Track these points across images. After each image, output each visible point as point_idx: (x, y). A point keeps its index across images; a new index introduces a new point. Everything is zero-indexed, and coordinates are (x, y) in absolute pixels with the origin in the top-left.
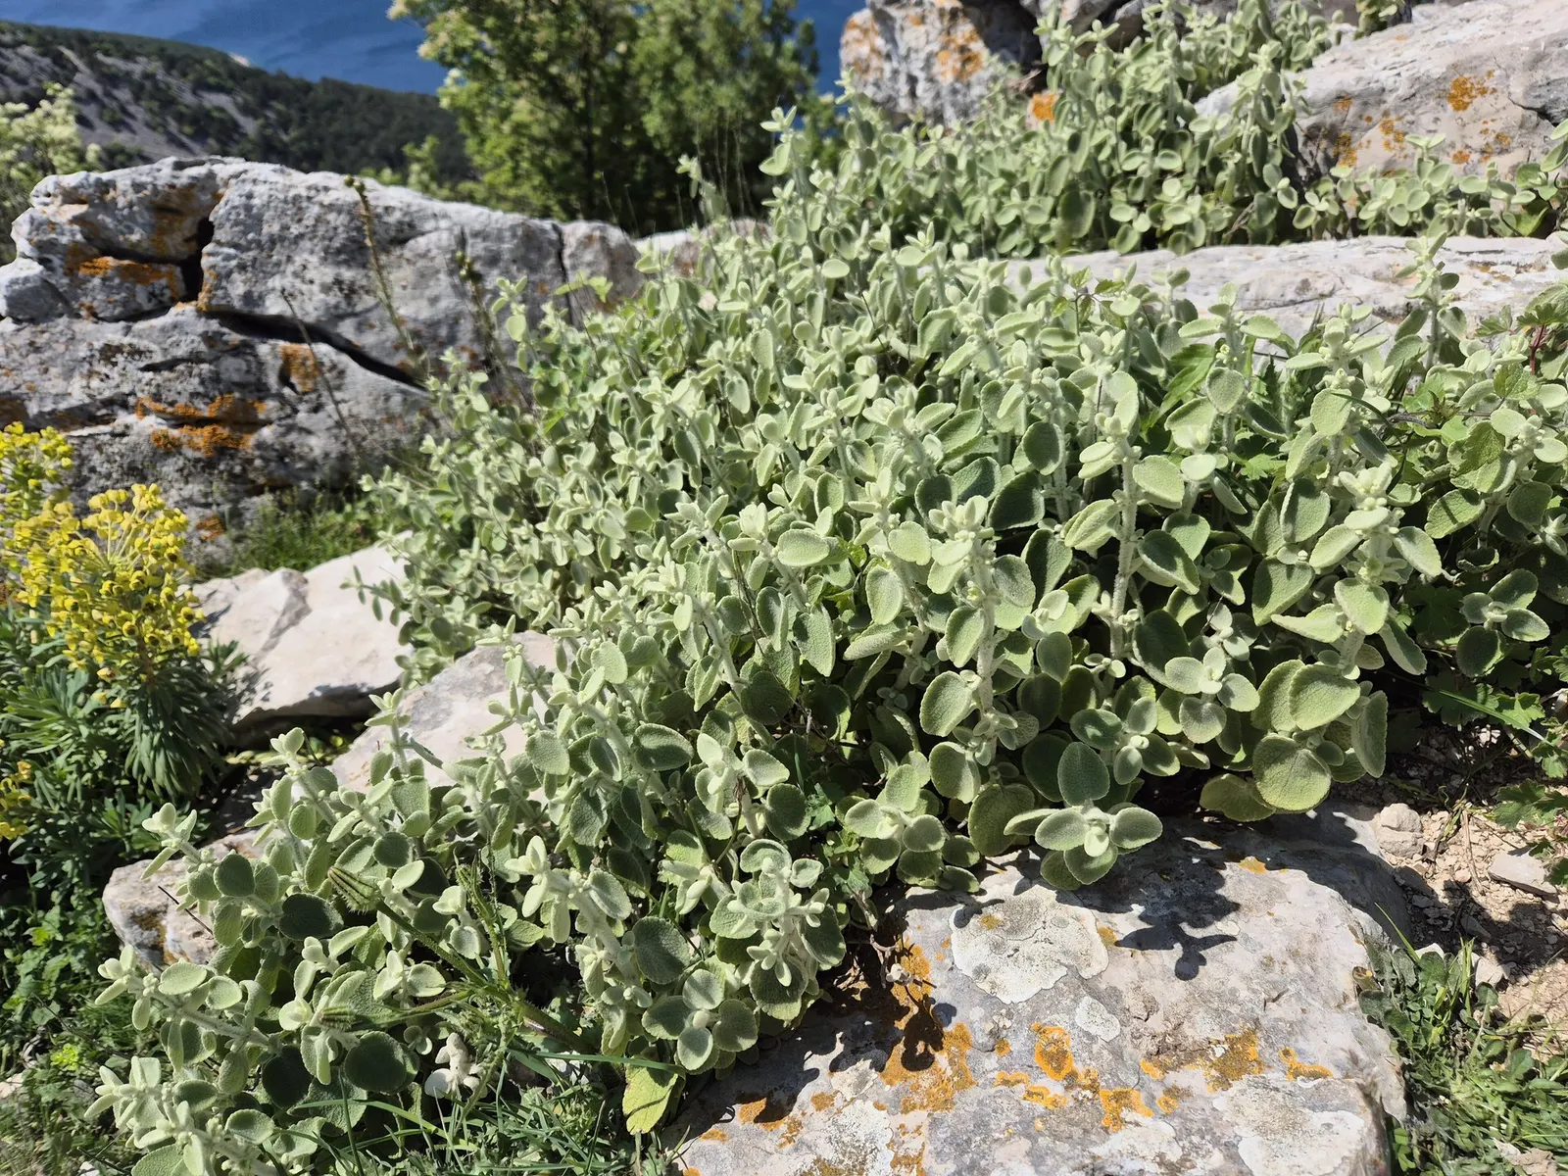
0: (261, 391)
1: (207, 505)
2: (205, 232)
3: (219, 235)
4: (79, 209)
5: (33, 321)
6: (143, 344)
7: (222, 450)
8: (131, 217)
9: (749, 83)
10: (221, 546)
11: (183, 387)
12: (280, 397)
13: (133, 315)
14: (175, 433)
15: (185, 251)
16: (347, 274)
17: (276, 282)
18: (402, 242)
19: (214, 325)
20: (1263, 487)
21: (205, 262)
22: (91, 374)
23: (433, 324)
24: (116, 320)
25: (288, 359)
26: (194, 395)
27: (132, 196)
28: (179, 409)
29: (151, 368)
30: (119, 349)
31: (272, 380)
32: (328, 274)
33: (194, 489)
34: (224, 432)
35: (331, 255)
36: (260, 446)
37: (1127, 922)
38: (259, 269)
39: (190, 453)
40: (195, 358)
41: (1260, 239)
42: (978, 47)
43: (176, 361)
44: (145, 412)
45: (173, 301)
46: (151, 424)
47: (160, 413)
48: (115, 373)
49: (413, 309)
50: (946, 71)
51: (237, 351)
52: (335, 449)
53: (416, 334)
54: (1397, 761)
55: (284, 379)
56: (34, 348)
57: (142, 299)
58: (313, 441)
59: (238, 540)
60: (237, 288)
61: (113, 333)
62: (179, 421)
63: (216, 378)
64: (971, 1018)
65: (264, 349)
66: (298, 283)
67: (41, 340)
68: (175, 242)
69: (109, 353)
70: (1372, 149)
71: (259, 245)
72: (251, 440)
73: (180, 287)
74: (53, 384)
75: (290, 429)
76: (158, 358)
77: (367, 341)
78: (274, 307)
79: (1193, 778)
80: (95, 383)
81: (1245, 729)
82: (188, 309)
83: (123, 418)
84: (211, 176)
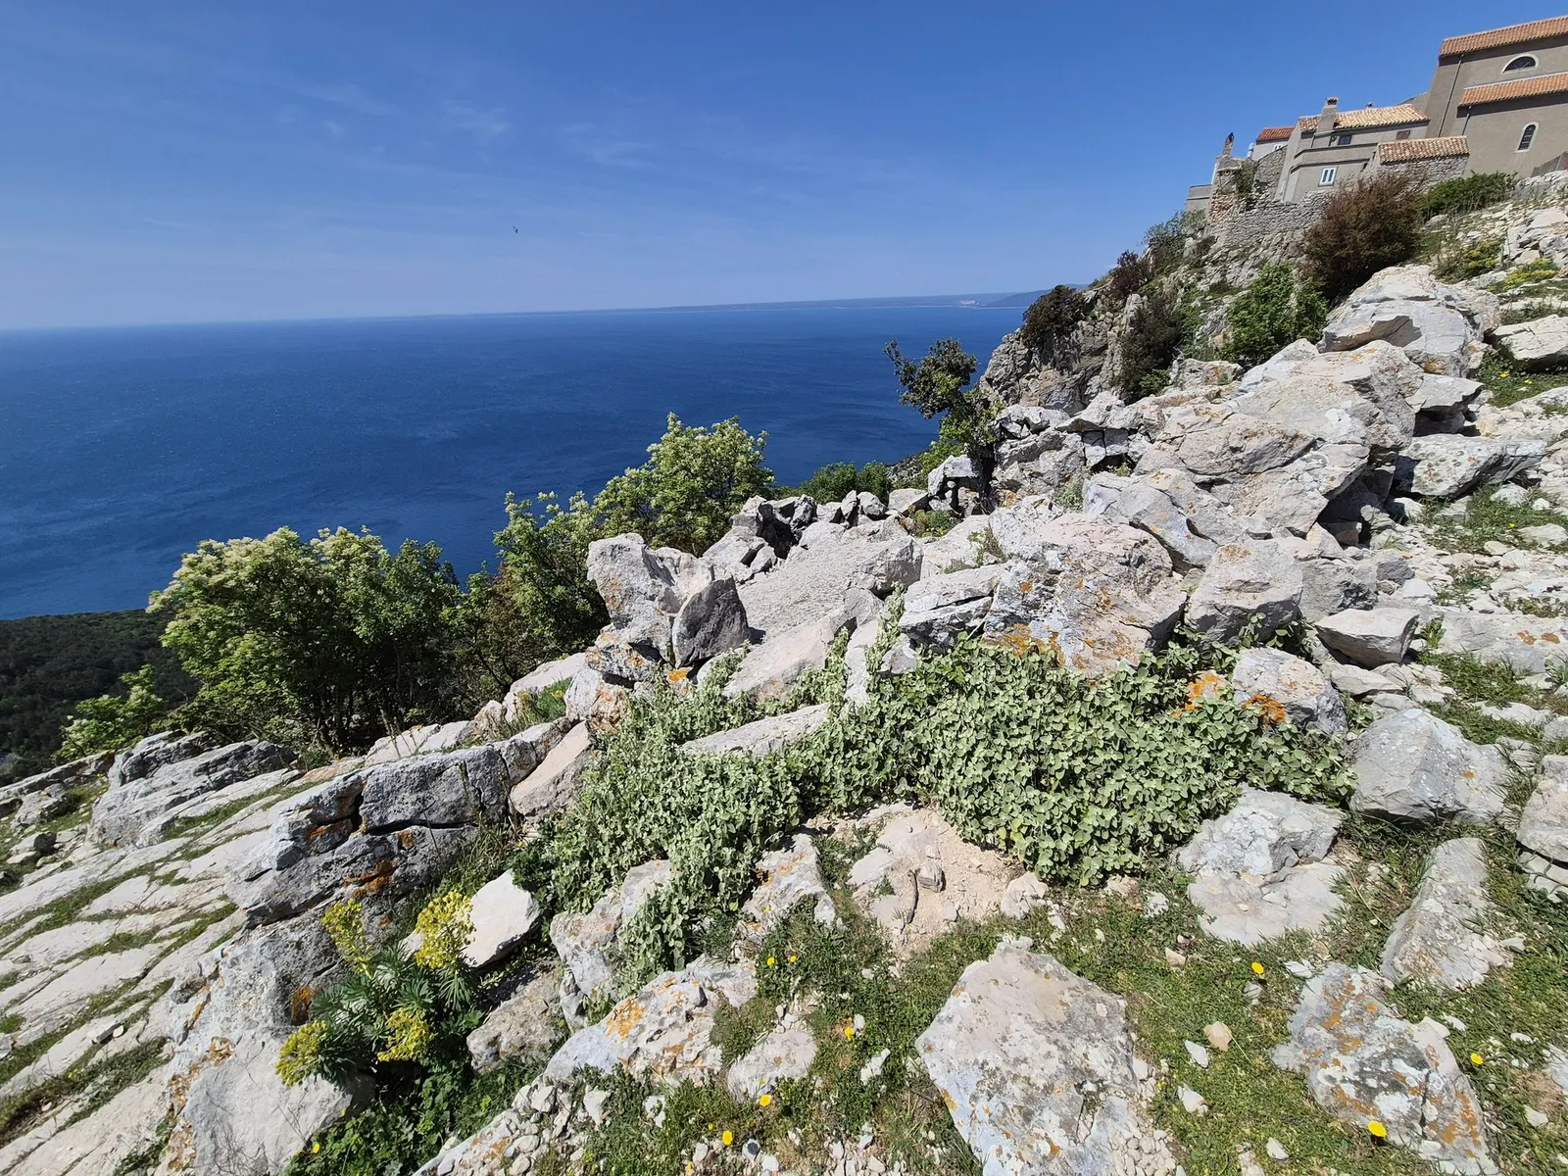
0: (392, 855)
1: (382, 913)
2: (359, 799)
3: (365, 800)
4: (307, 812)
5: (289, 866)
6: (341, 857)
7: (382, 887)
8: (330, 807)
9: (420, 598)
10: (392, 928)
11: (361, 868)
12: (399, 854)
13: (334, 846)
14: (363, 887)
15: (350, 812)
16: (421, 795)
17: (391, 809)
18: (440, 774)
19: (369, 836)
20: (777, 781)
21: (361, 813)
22: (319, 879)
23: (459, 800)
24: (327, 851)
25: (400, 839)
26: (368, 868)
27: (330, 798)
28: (363, 877)
29: (348, 864)
30: (332, 863)
31: (396, 849)
32: (414, 797)
33: (375, 908)
34: (382, 879)
35: (414, 790)
36: (396, 878)
37: (784, 849)
38: (385, 806)
39: (370, 894)
40: (365, 853)
41: (750, 721)
42: (640, 657)
43: (357, 857)
44: (348, 884)
45: (349, 834)
46: (352, 888)
47: (355, 882)
48: (332, 874)
49: (450, 798)
50: (632, 664)
51: (379, 843)
52: (425, 867)
53: (453, 807)
54: (806, 814)
55: (400, 847)
56: (291, 877)
57: (337, 838)
58: (416, 867)
59: (397, 923)
60: (376, 817)
61: (328, 857)
62: (362, 883)
63: (374, 858)
64: (771, 870)
65: (390, 838)
66: (401, 806)
67: (293, 874)
68: (347, 811)
69: (327, 866)
70: (762, 697)
71: (383, 797)
72: (393, 877)
73: (351, 826)
74: (304, 889)
75: (406, 866)
76: (349, 860)
77: (433, 817)
78: (391, 820)
79: (784, 826)
80: (323, 881)
81: (787, 816)
82: (358, 833)
83: (338, 892)
84: (359, 777)
